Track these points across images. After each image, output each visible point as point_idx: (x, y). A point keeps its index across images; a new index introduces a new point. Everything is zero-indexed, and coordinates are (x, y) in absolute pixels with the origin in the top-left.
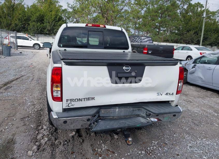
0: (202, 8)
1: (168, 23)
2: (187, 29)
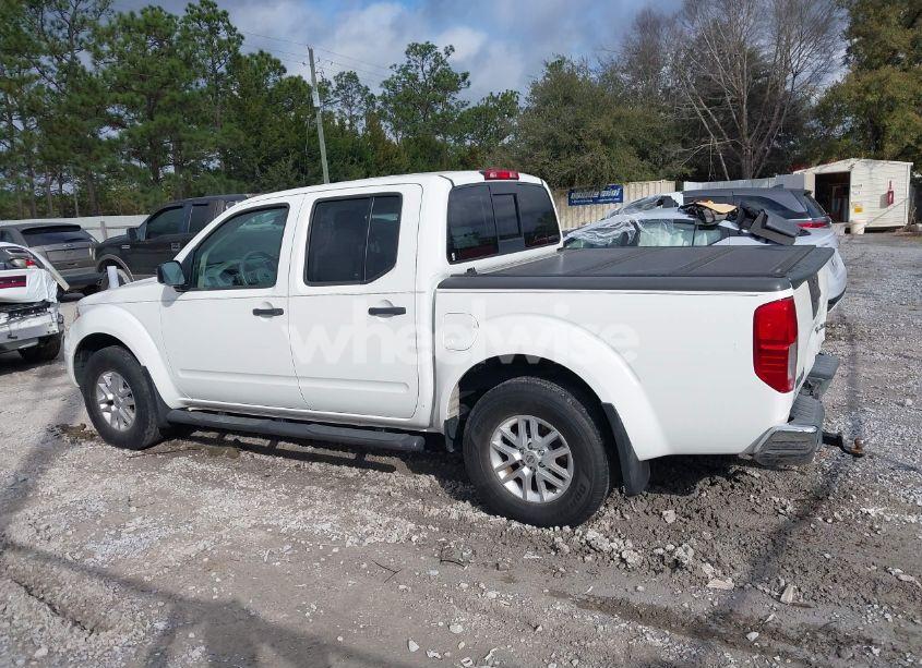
0: (279, 74)
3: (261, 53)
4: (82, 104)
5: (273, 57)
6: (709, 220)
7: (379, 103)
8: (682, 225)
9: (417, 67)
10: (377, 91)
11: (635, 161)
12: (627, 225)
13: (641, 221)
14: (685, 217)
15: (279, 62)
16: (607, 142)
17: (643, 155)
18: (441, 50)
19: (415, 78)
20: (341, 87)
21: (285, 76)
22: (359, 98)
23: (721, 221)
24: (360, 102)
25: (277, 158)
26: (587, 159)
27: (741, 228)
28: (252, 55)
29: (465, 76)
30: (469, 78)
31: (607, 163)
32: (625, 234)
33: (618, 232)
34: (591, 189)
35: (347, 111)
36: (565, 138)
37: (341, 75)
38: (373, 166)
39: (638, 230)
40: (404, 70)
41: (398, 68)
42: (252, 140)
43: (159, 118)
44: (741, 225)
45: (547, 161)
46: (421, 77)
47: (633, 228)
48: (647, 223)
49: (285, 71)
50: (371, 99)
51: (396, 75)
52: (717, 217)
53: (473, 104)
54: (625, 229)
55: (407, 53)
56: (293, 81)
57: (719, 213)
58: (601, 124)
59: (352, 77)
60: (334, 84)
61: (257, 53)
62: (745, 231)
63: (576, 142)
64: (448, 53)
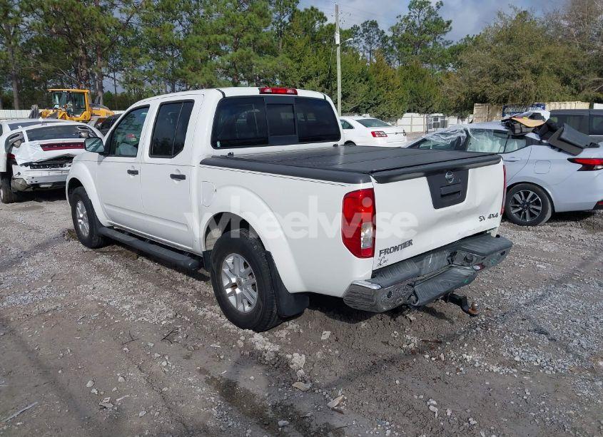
0: (322, 22)
1: (257, 62)
2: (303, 73)
3: (312, 8)
4: (198, 42)
5: (320, 11)
6: (517, 131)
7: (390, 42)
8: (500, 135)
9: (416, 17)
10: (390, 34)
11: (558, 86)
12: (462, 132)
13: (472, 130)
14: (502, 128)
15: (323, 14)
16: (536, 71)
17: (566, 81)
18: (433, 5)
19: (413, 24)
20: (366, 31)
21: (326, 24)
22: (377, 38)
23: (527, 132)
24: (377, 41)
25: (310, 78)
26: (518, 84)
27: (542, 139)
28: (306, 10)
29: (449, 23)
30: (451, 25)
31: (534, 87)
32: (459, 138)
33: (454, 137)
34: (520, 105)
35: (368, 47)
36: (504, 68)
37: (366, 23)
38: (375, 84)
39: (468, 136)
40: (406, 19)
41: (402, 18)
42: (296, 65)
43: (239, 51)
44: (542, 137)
45: (488, 85)
46: (417, 23)
47: (464, 134)
48: (476, 131)
49: (326, 20)
50: (385, 40)
51: (399, 22)
52: (524, 130)
53: (455, 43)
54: (461, 135)
55: (410, 7)
56: (330, 27)
57: (527, 127)
58: (531, 59)
59: (374, 24)
60: (361, 29)
61: (309, 8)
62: (544, 141)
63: (512, 72)
64: (438, 7)
